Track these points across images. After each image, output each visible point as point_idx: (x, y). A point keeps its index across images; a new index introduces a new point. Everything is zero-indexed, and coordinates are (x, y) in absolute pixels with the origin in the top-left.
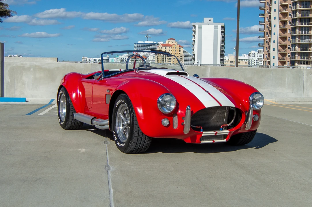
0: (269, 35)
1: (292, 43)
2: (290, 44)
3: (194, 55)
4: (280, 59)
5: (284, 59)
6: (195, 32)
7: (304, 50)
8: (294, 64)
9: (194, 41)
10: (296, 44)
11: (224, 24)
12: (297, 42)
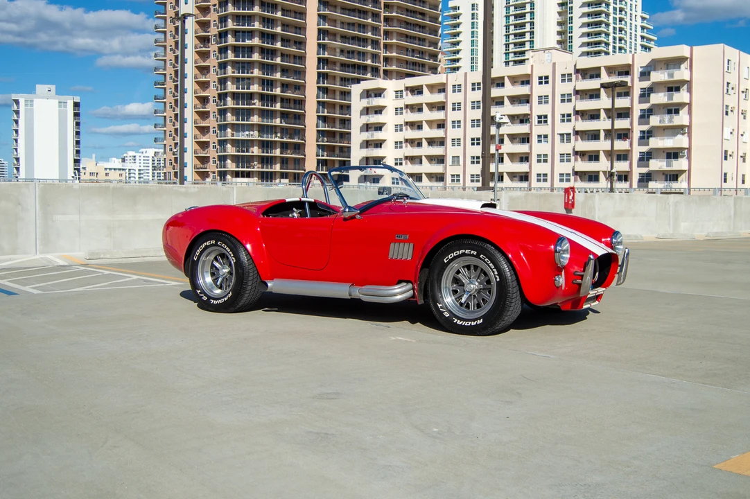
0: (174, 123)
1: (219, 138)
2: (216, 140)
3: (18, 159)
4: (198, 169)
5: (206, 168)
6: (17, 113)
7: (243, 151)
8: (224, 178)
9: (17, 131)
10: (227, 140)
11: (79, 97)
12: (229, 137)
